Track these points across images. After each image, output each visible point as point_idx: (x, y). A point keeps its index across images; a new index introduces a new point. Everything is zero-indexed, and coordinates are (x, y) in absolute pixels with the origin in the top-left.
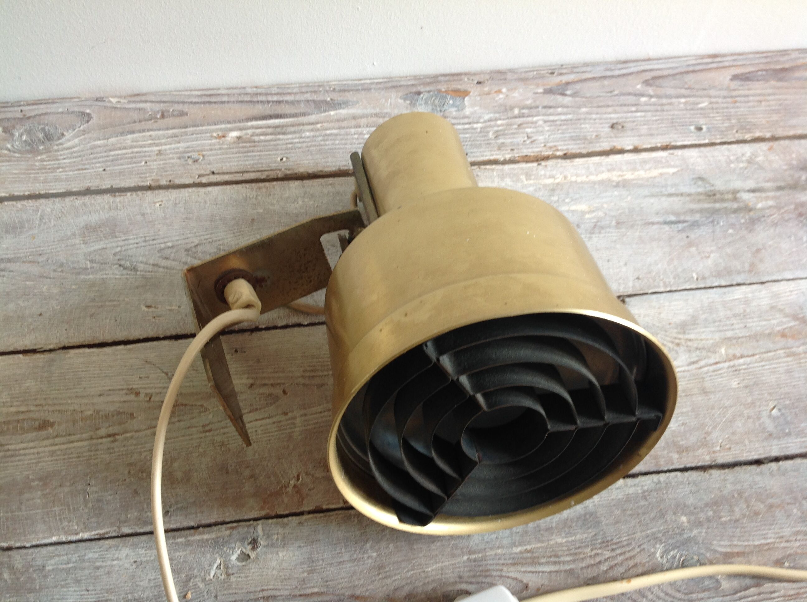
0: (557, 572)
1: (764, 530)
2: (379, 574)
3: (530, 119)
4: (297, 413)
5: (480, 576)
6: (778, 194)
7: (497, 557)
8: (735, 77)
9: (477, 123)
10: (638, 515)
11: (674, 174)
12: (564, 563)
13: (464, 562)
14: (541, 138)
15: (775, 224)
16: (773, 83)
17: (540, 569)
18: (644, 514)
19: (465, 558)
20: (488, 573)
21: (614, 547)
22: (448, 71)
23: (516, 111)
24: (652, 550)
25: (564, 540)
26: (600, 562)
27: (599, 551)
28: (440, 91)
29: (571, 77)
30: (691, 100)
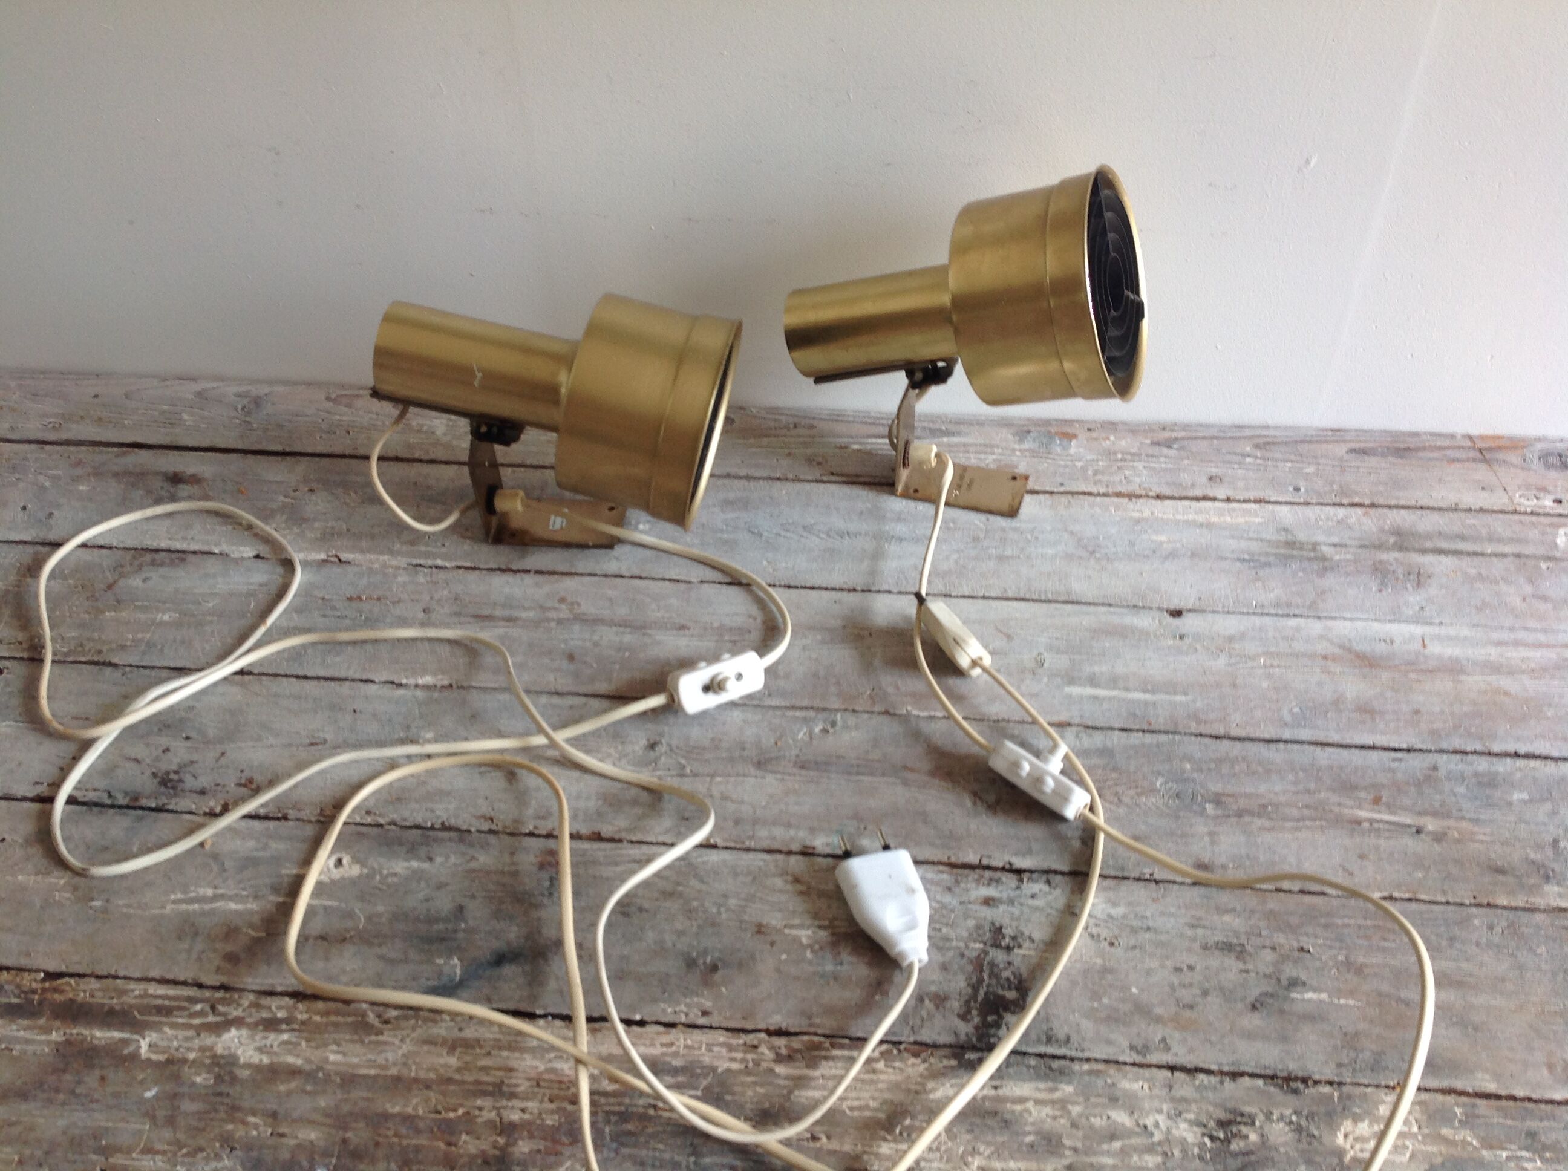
1: (1257, 784)
3: (1131, 464)
6: (1360, 550)
8: (1352, 451)
9: (1080, 460)
11: (1260, 524)
14: (1138, 480)
15: (1347, 574)
16: (1390, 459)
18: (1154, 757)
22: (1061, 417)
23: (1120, 456)
24: (1154, 780)
28: (1050, 432)
29: (1183, 434)
30: (1298, 465)
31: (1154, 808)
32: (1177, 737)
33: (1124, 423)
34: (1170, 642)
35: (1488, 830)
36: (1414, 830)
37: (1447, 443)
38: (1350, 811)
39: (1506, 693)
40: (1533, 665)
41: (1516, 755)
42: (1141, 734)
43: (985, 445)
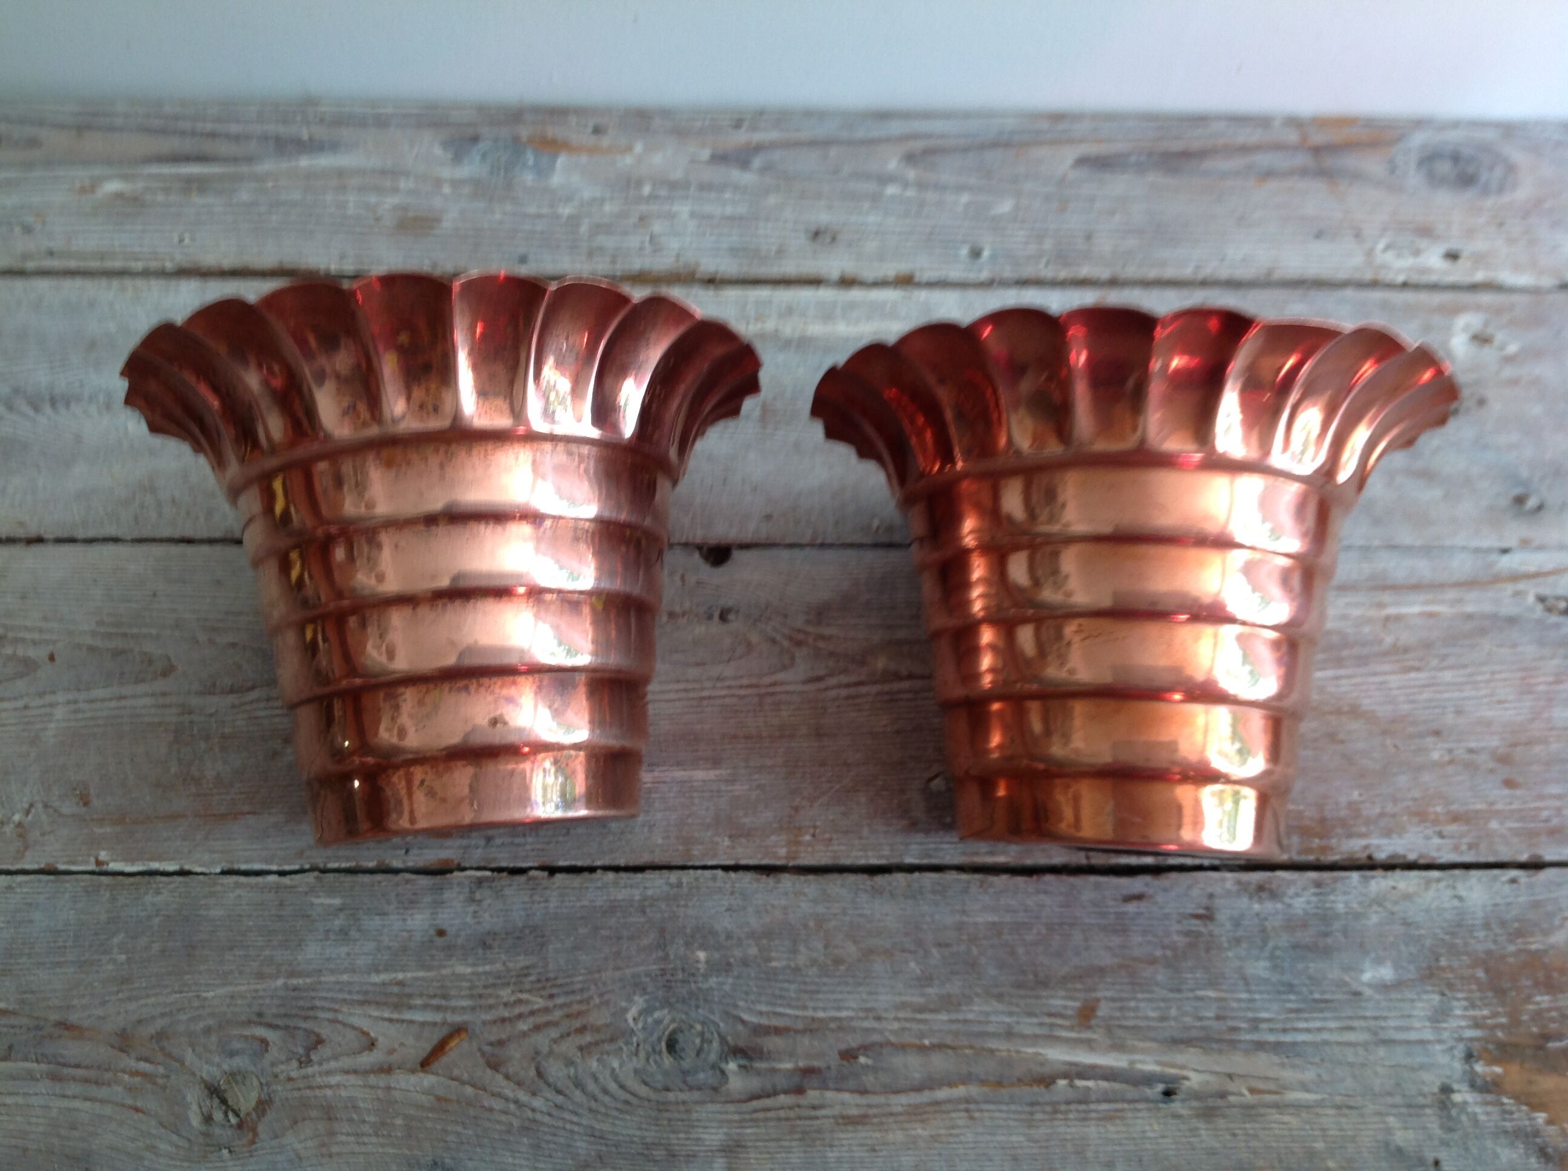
0: (435, 1024)
1: (841, 992)
2: (118, 992)
3: (667, 207)
4: (61, 697)
5: (296, 1016)
7: (338, 987)
9: (567, 202)
10: (619, 938)
12: (454, 1010)
13: (276, 989)
16: (1152, 176)
17: (407, 1015)
18: (631, 938)
19: (280, 982)
20: (311, 1013)
21: (555, 991)
23: (647, 190)
24: (623, 1004)
25: (469, 970)
26: (520, 1016)
27: (524, 996)
28: (517, 139)
29: (773, 135)
30: (982, 198)
31: (613, 1087)
32: (687, 877)
33: (666, 113)
34: (700, 630)
35: (1309, 1075)
36: (1160, 1087)
37: (1255, 136)
38: (1030, 1050)
39: (1355, 712)
40: (1406, 637)
41: (1369, 865)
42: (611, 876)
43: (383, 172)
